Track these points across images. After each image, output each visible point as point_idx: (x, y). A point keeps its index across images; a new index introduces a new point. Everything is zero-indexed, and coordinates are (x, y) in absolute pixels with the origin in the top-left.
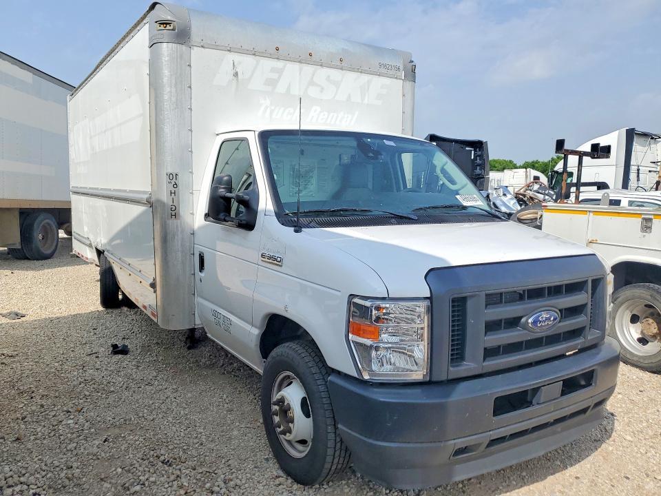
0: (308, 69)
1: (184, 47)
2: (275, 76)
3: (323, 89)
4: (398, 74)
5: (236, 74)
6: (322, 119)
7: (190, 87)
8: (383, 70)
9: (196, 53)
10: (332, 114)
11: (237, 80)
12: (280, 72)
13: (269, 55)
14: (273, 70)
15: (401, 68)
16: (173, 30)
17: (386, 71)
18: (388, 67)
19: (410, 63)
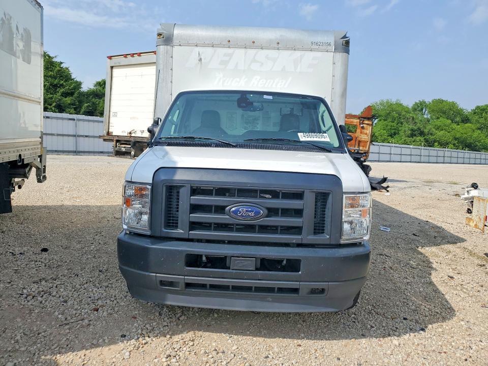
0: (251, 52)
1: (169, 47)
2: (227, 58)
3: (262, 64)
4: (329, 48)
5: (200, 60)
6: (261, 84)
7: (172, 69)
8: (314, 47)
9: (176, 49)
10: (269, 81)
11: (201, 63)
12: (231, 56)
13: (223, 46)
14: (225, 55)
15: (333, 44)
16: (163, 38)
17: (317, 47)
18: (319, 44)
19: (342, 38)
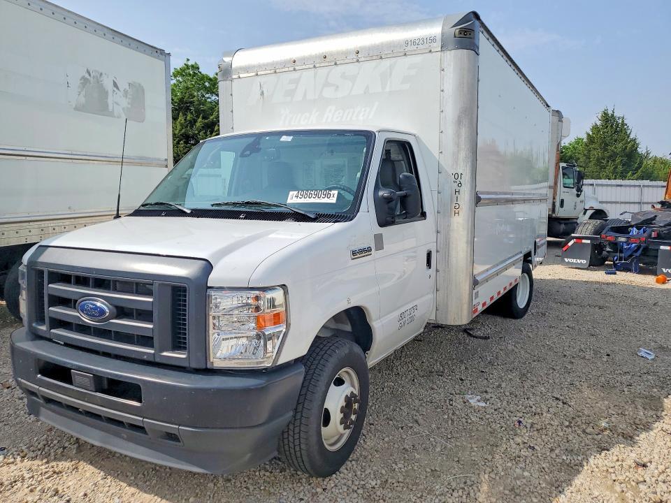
0: (323, 71)
1: (228, 82)
2: (293, 87)
4: (433, 45)
5: (262, 93)
8: (410, 48)
10: (348, 111)
11: (263, 98)
13: (287, 69)
14: (290, 82)
15: (438, 37)
16: (221, 71)
17: (415, 47)
18: (417, 42)
19: (454, 26)
